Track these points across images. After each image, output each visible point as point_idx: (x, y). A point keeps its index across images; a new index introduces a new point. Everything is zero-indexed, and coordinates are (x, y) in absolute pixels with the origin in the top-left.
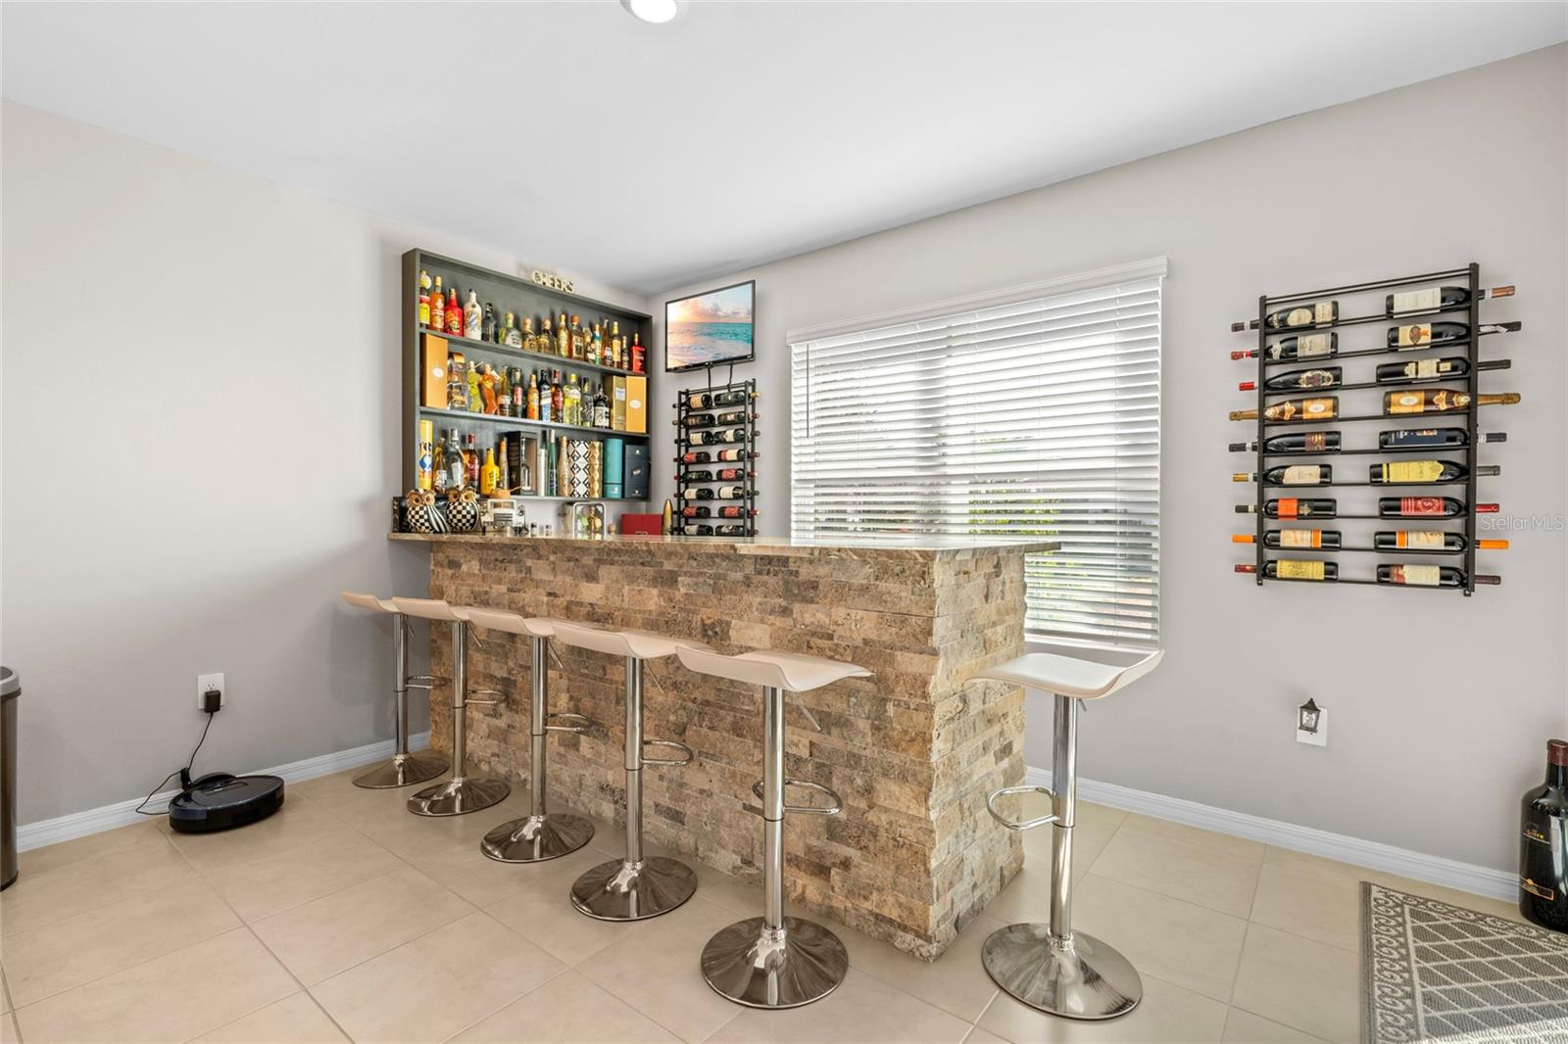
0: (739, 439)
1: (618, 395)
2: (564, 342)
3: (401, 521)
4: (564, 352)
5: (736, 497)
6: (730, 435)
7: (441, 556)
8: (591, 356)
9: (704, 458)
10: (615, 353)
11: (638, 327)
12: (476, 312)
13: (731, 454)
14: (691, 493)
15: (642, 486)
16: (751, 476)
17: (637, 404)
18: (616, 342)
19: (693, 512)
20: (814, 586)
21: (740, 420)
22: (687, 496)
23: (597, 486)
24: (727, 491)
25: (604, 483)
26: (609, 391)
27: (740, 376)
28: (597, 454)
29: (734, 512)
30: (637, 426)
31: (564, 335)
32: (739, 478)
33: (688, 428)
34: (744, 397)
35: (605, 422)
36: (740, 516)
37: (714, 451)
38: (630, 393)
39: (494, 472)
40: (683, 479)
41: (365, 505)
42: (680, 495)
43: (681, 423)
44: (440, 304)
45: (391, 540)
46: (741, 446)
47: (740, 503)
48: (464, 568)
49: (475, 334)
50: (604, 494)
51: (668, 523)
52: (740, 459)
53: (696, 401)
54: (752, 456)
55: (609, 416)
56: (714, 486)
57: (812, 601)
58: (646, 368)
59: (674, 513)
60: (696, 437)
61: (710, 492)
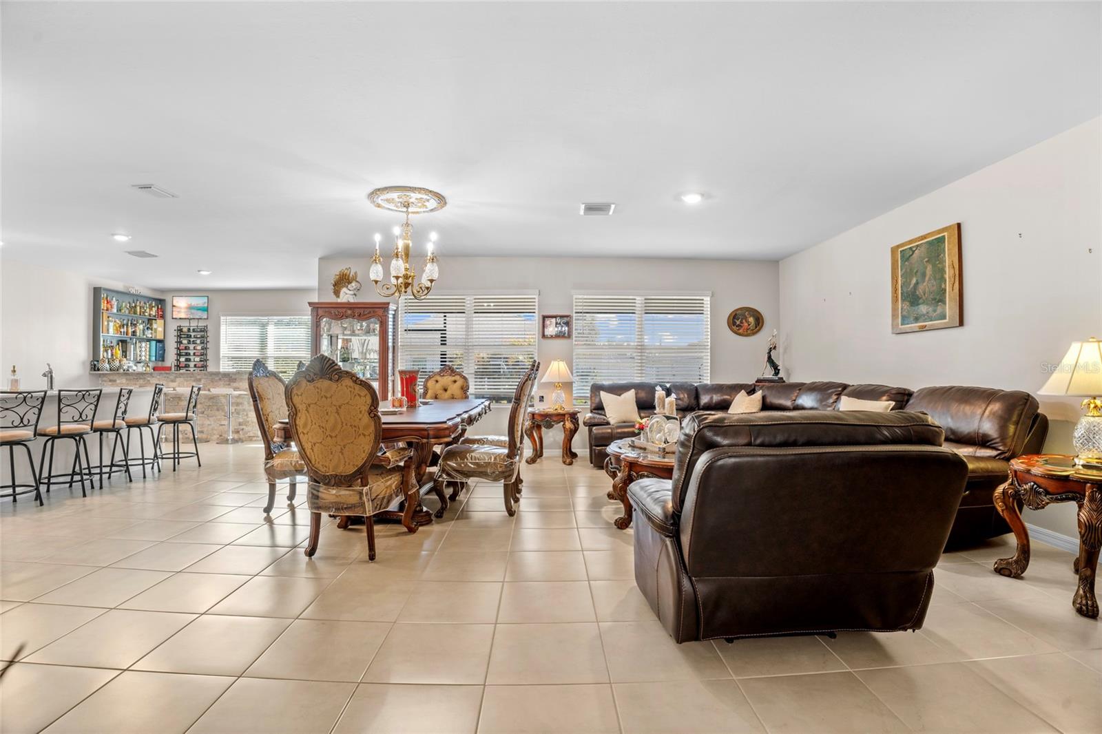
0: (202, 343)
1: (155, 326)
2: (138, 310)
3: (94, 368)
4: (138, 313)
5: (201, 361)
6: (198, 341)
7: (105, 379)
8: (146, 314)
9: (186, 348)
10: (153, 313)
11: (161, 302)
12: (114, 302)
13: (199, 348)
14: (183, 359)
15: (161, 357)
16: (206, 354)
17: (160, 329)
18: (153, 309)
19: (184, 365)
20: (236, 379)
21: (202, 337)
22: (181, 360)
23: (148, 357)
24: (197, 359)
25: (150, 356)
26: (151, 325)
27: (202, 324)
28: (148, 346)
29: (200, 366)
30: (160, 336)
31: (138, 308)
32: (202, 355)
33: (181, 338)
34: (204, 330)
35: (150, 336)
36: (202, 367)
37: (191, 346)
38: (158, 325)
39: (119, 353)
40: (179, 355)
41: (84, 363)
42: (178, 360)
43: (179, 336)
44: (106, 302)
45: (90, 374)
46: (203, 345)
47: (202, 363)
48: (118, 381)
49: (115, 310)
50: (150, 359)
51: (173, 369)
52: (202, 349)
53: (185, 330)
54: (206, 348)
55: (151, 334)
56: (192, 358)
57: (235, 382)
58: (163, 317)
59: (175, 366)
60: (185, 342)
61: (190, 359)
